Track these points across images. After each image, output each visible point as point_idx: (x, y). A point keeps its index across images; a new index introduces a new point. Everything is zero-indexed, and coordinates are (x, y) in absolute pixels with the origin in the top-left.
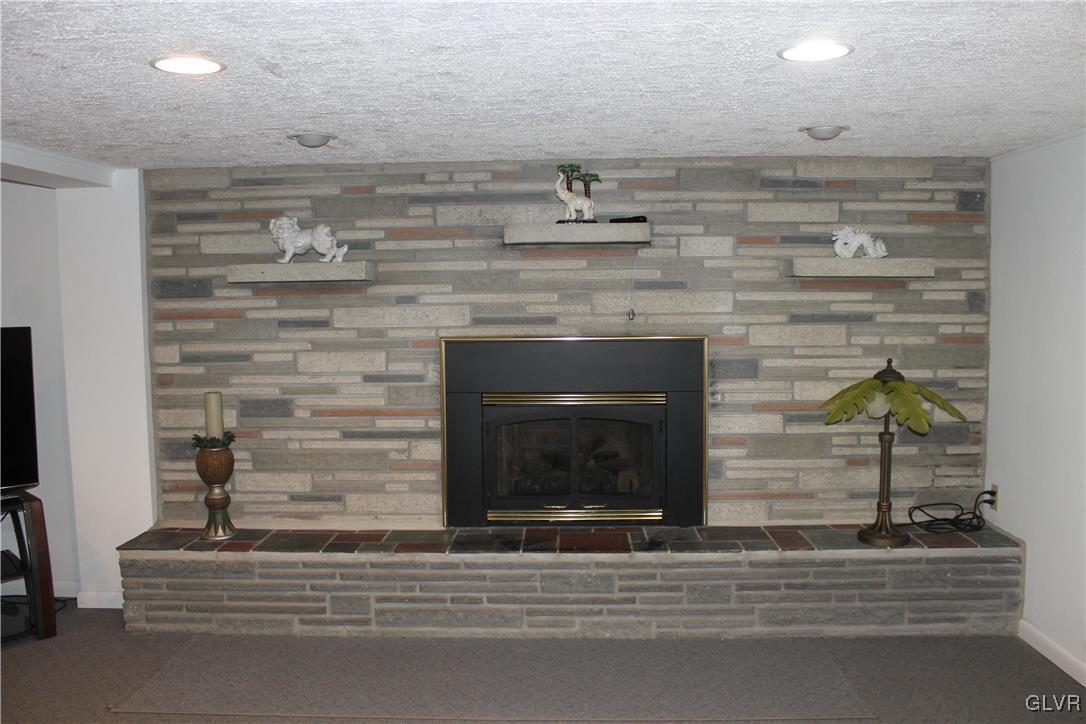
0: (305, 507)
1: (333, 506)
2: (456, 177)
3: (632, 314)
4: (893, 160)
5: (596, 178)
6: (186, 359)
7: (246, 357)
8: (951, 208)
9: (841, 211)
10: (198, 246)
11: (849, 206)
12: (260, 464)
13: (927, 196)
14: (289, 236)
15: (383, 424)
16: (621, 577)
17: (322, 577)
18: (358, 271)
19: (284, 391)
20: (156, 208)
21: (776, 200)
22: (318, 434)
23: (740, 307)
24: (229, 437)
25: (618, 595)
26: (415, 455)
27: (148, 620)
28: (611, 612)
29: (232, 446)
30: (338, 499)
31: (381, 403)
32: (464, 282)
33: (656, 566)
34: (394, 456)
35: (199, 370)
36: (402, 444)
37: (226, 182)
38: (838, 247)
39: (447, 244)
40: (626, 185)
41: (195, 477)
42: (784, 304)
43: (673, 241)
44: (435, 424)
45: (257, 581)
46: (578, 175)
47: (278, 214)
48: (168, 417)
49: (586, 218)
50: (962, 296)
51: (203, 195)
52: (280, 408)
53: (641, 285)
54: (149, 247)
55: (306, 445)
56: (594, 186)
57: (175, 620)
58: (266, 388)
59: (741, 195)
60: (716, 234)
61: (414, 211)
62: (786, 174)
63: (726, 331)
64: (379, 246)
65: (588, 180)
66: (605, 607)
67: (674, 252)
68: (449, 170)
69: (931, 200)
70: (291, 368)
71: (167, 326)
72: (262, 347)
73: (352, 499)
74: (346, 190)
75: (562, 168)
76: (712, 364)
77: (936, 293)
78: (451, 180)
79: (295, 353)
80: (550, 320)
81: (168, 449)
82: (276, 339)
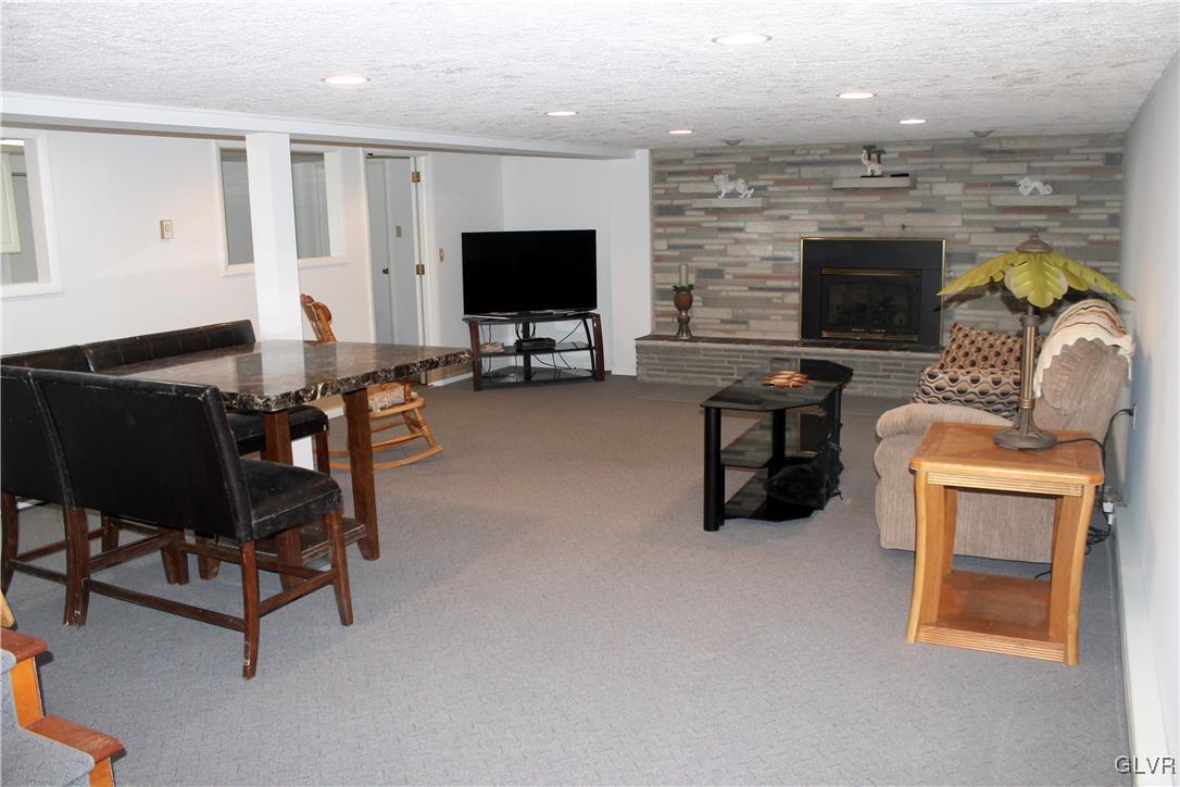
0: (728, 327)
1: (744, 327)
2: (812, 152)
3: (904, 227)
4: (1062, 137)
5: (884, 152)
6: (670, 247)
7: (701, 247)
8: (1100, 164)
9: (1029, 167)
10: (677, 188)
11: (1033, 164)
12: (706, 303)
13: (1085, 157)
14: (724, 185)
15: (770, 283)
16: (883, 364)
17: (733, 356)
18: (758, 203)
19: (720, 264)
20: (657, 169)
21: (988, 162)
22: (736, 288)
23: (966, 223)
24: (691, 287)
25: (881, 374)
26: (786, 301)
27: (648, 375)
28: (878, 383)
29: (692, 291)
30: (745, 323)
31: (769, 272)
32: (814, 209)
33: (901, 359)
34: (775, 301)
35: (676, 253)
36: (779, 294)
37: (692, 155)
38: (1021, 189)
39: (805, 188)
40: (903, 155)
41: (676, 310)
42: (992, 222)
43: (928, 185)
44: (798, 284)
45: (702, 358)
46: (874, 150)
47: (718, 172)
48: (660, 278)
49: (877, 174)
50: (1105, 217)
51: (680, 162)
52: (717, 274)
53: (909, 210)
54: (653, 189)
55: (731, 294)
56: (882, 156)
57: (661, 376)
58: (711, 263)
59: (969, 160)
60: (953, 182)
61: (789, 170)
62: (996, 146)
63: (957, 237)
64: (771, 189)
65: (880, 153)
66: (874, 379)
67: (928, 192)
68: (808, 148)
69: (1088, 159)
70: (723, 253)
71: (661, 230)
72: (710, 241)
73: (753, 323)
74: (753, 159)
75: (865, 147)
76: (947, 255)
77: (1086, 214)
78: (808, 154)
79: (726, 244)
80: (860, 229)
81: (659, 294)
82: (717, 238)
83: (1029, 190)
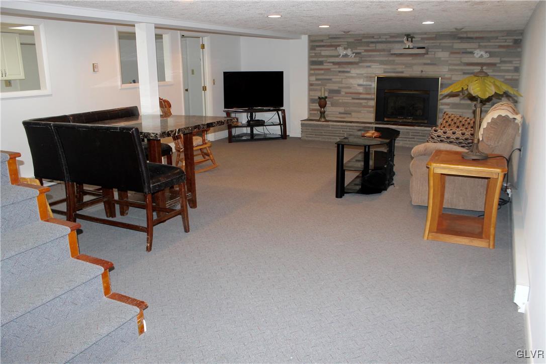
0: (342, 115)
1: (349, 116)
2: (381, 37)
3: (422, 71)
4: (494, 31)
5: (414, 37)
6: (317, 80)
7: (331, 79)
8: (511, 44)
9: (479, 46)
10: (321, 53)
11: (481, 44)
12: (333, 105)
13: (504, 41)
14: (341, 51)
15: (361, 96)
16: (412, 133)
17: (345, 129)
18: (357, 60)
19: (339, 87)
20: (311, 44)
21: (461, 42)
22: (346, 98)
23: (450, 70)
24: (326, 97)
25: (411, 137)
26: (369, 104)
27: (306, 137)
28: (409, 141)
29: (327, 100)
30: (350, 114)
31: (361, 91)
32: (382, 63)
33: (420, 130)
34: (364, 104)
35: (320, 82)
36: (365, 101)
37: (328, 38)
38: (475, 55)
39: (378, 53)
40: (423, 39)
41: (319, 107)
42: (462, 70)
43: (433, 53)
44: (374, 96)
45: (330, 129)
46: (410, 37)
47: (339, 46)
48: (312, 93)
49: (411, 47)
50: (512, 68)
51: (322, 41)
52: (338, 92)
53: (425, 64)
54: (309, 53)
55: (344, 101)
56: (413, 39)
57: (312, 137)
58: (335, 87)
59: (452, 41)
60: (445, 51)
61: (371, 45)
62: (465, 35)
63: (446, 76)
64: (363, 54)
65: (412, 38)
66: (408, 139)
67: (433, 56)
68: (380, 35)
69: (506, 42)
70: (341, 82)
71: (312, 72)
72: (334, 77)
73: (353, 114)
74: (356, 40)
75: (406, 35)
76: (441, 84)
77: (504, 67)
78: (380, 38)
79: (342, 79)
80: (402, 72)
81: (311, 101)
82: (338, 75)
83: (479, 55)
